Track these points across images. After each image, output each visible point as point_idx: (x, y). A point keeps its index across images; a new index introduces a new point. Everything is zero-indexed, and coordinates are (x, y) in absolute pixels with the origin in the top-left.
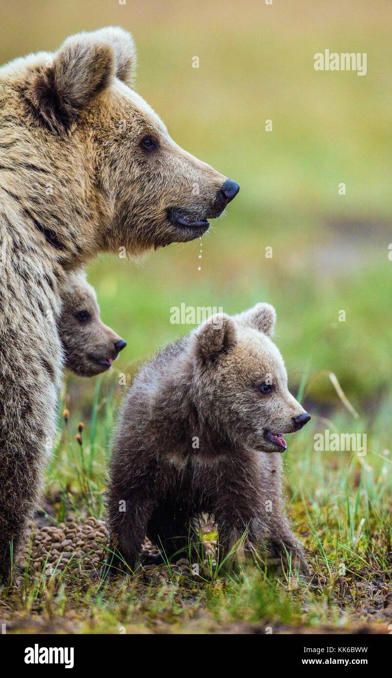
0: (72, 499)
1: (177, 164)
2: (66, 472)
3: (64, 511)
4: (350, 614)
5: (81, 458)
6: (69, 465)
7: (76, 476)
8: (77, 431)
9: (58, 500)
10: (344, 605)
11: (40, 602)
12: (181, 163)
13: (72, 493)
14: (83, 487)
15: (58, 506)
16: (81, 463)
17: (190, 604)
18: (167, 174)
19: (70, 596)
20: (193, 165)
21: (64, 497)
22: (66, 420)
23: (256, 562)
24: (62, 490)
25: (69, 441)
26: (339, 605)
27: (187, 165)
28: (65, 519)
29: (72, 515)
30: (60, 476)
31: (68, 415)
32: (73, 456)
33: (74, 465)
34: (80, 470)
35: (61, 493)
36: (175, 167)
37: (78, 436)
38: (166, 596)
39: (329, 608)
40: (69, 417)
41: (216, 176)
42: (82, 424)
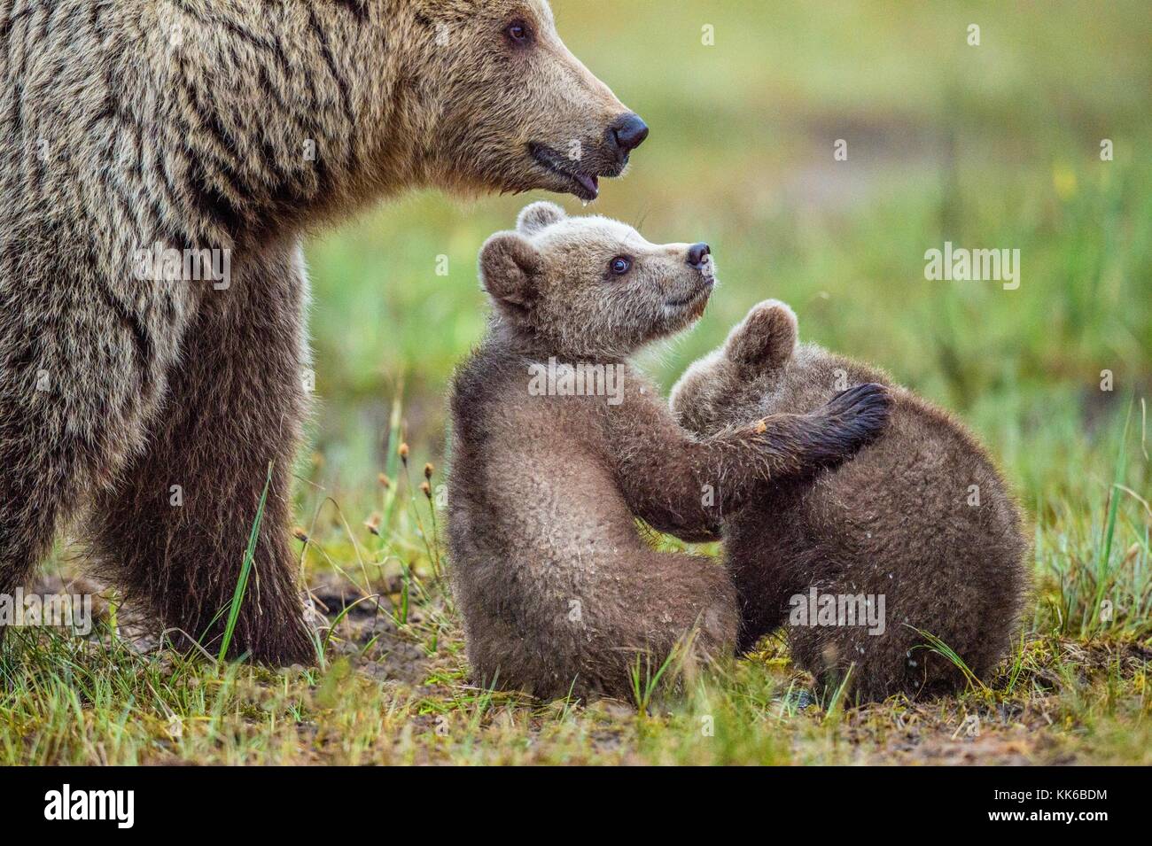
0: (419, 587)
1: (557, 75)
2: (405, 543)
3: (407, 607)
4: (869, 754)
5: (431, 521)
6: (412, 532)
7: (423, 550)
8: (424, 478)
9: (396, 589)
10: (857, 742)
11: (372, 753)
12: (563, 74)
13: (420, 577)
14: (436, 567)
15: (395, 598)
16: (431, 528)
17: (612, 748)
18: (537, 86)
19: (419, 742)
20: (581, 81)
21: (406, 582)
22: (404, 460)
23: (715, 678)
24: (403, 573)
25: (411, 495)
26: (850, 742)
27: (572, 79)
28: (408, 619)
29: (418, 613)
30: (397, 549)
31: (407, 451)
32: (418, 518)
33: (420, 533)
34: (428, 539)
35: (400, 577)
36: (552, 78)
37: (425, 484)
38: (573, 738)
39: (835, 745)
40: (407, 455)
41: (611, 104)
42: (430, 466)
